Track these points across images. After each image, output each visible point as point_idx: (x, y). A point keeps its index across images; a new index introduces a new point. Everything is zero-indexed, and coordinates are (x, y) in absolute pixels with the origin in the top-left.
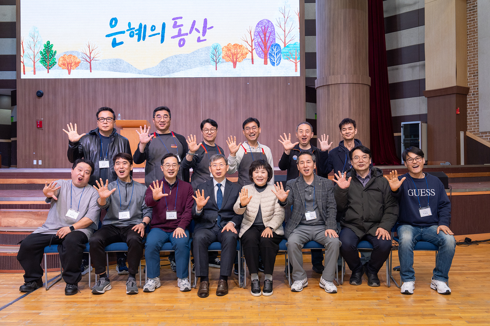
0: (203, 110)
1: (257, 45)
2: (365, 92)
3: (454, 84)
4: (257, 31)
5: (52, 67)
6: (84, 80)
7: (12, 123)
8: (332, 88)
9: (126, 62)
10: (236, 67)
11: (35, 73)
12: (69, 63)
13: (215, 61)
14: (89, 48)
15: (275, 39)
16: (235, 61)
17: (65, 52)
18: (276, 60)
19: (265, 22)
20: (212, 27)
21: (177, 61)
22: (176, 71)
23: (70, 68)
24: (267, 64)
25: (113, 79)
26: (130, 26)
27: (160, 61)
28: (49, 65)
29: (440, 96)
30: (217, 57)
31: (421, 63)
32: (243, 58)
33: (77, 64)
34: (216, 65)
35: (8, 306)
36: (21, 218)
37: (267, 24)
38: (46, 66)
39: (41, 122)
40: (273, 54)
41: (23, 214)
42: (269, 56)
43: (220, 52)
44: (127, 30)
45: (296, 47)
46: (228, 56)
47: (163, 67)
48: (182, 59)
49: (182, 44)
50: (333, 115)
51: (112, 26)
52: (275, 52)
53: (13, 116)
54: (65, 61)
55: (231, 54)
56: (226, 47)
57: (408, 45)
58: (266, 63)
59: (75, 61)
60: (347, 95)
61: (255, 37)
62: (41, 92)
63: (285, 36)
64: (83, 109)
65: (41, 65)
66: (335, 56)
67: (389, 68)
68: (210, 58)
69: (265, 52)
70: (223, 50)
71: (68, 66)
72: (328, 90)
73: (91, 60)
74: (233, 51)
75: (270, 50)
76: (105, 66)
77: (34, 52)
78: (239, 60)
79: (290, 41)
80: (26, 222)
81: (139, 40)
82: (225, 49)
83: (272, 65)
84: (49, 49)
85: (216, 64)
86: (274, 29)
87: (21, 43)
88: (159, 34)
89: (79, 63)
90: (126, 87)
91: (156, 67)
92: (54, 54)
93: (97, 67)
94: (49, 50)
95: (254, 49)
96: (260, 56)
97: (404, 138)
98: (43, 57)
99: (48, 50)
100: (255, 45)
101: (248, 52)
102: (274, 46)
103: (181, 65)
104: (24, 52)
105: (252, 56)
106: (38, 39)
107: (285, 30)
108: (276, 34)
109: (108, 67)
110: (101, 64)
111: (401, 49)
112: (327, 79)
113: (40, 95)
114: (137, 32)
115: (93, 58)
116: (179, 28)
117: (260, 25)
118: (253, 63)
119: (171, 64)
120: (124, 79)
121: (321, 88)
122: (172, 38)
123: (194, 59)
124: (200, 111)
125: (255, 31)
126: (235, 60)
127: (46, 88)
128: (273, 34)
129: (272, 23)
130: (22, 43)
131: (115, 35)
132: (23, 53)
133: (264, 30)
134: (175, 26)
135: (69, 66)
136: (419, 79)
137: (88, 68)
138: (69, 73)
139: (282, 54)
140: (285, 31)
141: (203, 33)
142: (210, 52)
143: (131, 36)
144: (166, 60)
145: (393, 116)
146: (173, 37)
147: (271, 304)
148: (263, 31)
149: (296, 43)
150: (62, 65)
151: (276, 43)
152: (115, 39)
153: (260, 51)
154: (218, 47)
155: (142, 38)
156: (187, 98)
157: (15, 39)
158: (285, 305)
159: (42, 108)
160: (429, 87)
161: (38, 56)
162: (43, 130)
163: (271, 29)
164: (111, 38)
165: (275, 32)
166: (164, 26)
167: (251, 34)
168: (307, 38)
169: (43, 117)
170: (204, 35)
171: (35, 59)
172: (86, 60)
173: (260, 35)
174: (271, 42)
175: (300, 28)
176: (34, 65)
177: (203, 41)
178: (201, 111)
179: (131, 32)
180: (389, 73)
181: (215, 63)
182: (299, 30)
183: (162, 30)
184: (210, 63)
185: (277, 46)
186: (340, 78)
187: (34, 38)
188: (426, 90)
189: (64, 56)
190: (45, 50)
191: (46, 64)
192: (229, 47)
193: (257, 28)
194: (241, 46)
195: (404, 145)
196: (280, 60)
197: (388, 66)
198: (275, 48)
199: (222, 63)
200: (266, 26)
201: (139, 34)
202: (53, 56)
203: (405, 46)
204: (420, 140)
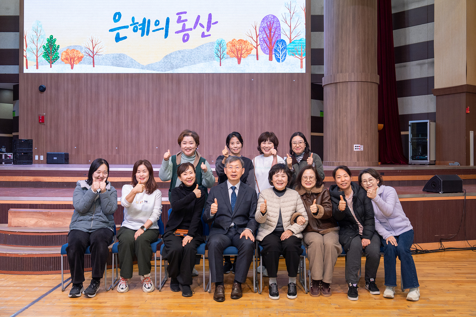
0: (207, 106)
1: (262, 41)
2: (374, 91)
3: (463, 82)
4: (262, 26)
5: (54, 62)
6: (87, 75)
7: (14, 117)
8: (340, 87)
9: (129, 57)
10: (240, 63)
11: (37, 68)
12: (72, 58)
14: (92, 42)
15: (280, 35)
16: (239, 57)
17: (68, 47)
18: (281, 56)
19: (270, 18)
20: (216, 22)
21: (181, 57)
22: (179, 67)
23: (72, 62)
25: (116, 74)
26: (134, 21)
27: (164, 57)
28: (52, 60)
29: (449, 94)
30: (221, 52)
31: (430, 60)
32: (247, 54)
33: (80, 59)
35: (24, 310)
36: (31, 218)
37: (273, 20)
38: (49, 60)
39: (43, 117)
40: (278, 51)
41: (33, 215)
42: (274, 52)
43: (224, 48)
44: (131, 25)
45: (302, 43)
46: (232, 52)
47: (167, 62)
48: (186, 54)
49: (186, 39)
50: (341, 114)
51: (116, 21)
52: (280, 48)
53: (15, 111)
54: (68, 55)
55: (235, 50)
56: (231, 43)
57: (417, 42)
58: (271, 59)
59: (78, 55)
60: (356, 94)
61: (260, 33)
62: (44, 87)
63: (290, 31)
64: (85, 105)
65: (44, 59)
66: (343, 53)
67: (396, 65)
68: (215, 53)
69: (270, 48)
70: (228, 45)
71: (71, 60)
72: (336, 88)
73: (94, 54)
74: (238, 47)
75: (275, 46)
76: (108, 61)
77: (37, 47)
78: (244, 56)
79: (296, 37)
80: (37, 222)
81: (142, 35)
82: (230, 45)
83: (277, 61)
84: (52, 43)
85: (221, 60)
86: (279, 24)
87: (24, 37)
88: (163, 29)
89: (82, 57)
90: (129, 82)
91: (159, 62)
92: (57, 48)
93: (100, 62)
94: (52, 44)
95: (259, 44)
96: (265, 52)
97: (411, 137)
98: (46, 51)
99: (51, 44)
100: (260, 41)
101: (253, 48)
102: (280, 42)
103: (184, 61)
104: (27, 46)
105: (257, 52)
106: (41, 33)
107: (291, 25)
108: (281, 30)
109: (111, 62)
110: (104, 59)
111: (409, 45)
112: (334, 77)
113: (42, 89)
114: (141, 27)
115: (97, 53)
116: (183, 23)
117: (265, 21)
118: (258, 59)
119: (174, 60)
120: (127, 75)
121: (328, 85)
122: (176, 33)
123: (198, 55)
124: (204, 107)
125: (261, 27)
126: (239, 55)
127: (49, 82)
128: (278, 29)
129: (277, 19)
130: (25, 37)
131: (119, 30)
132: (26, 48)
133: (269, 26)
134: (179, 21)
135: (71, 61)
136: (427, 76)
137: (91, 63)
138: (72, 68)
139: (287, 50)
140: (290, 27)
141: (207, 28)
142: (215, 47)
143: (135, 31)
144: (170, 54)
145: (400, 114)
147: (289, 312)
148: (268, 26)
149: (301, 39)
150: (65, 60)
151: (281, 39)
152: (118, 34)
153: (265, 47)
154: (222, 43)
155: (145, 33)
156: (191, 94)
157: (18, 33)
158: (304, 314)
159: (45, 103)
160: (438, 85)
161: (41, 51)
162: (45, 125)
163: (277, 25)
164: (115, 33)
165: (281, 27)
166: (168, 20)
167: (256, 29)
168: (314, 34)
169: (45, 112)
170: (208, 30)
171: (38, 53)
172: (89, 55)
173: (265, 31)
174: (277, 38)
175: (306, 24)
176: (37, 60)
177: (207, 36)
179: (135, 26)
180: (397, 70)
181: (219, 58)
182: (305, 26)
183: (166, 25)
184: (214, 59)
185: (283, 41)
186: (348, 76)
187: (37, 32)
188: (435, 88)
189: (67, 50)
190: (48, 45)
191: (49, 58)
192: (233, 43)
193: (263, 23)
194: (245, 42)
195: (412, 144)
196: (286, 56)
197: (396, 64)
198: (280, 43)
199: (225, 59)
200: (272, 22)
201: (143, 29)
202: (56, 51)
203: (413, 43)
204: (428, 140)
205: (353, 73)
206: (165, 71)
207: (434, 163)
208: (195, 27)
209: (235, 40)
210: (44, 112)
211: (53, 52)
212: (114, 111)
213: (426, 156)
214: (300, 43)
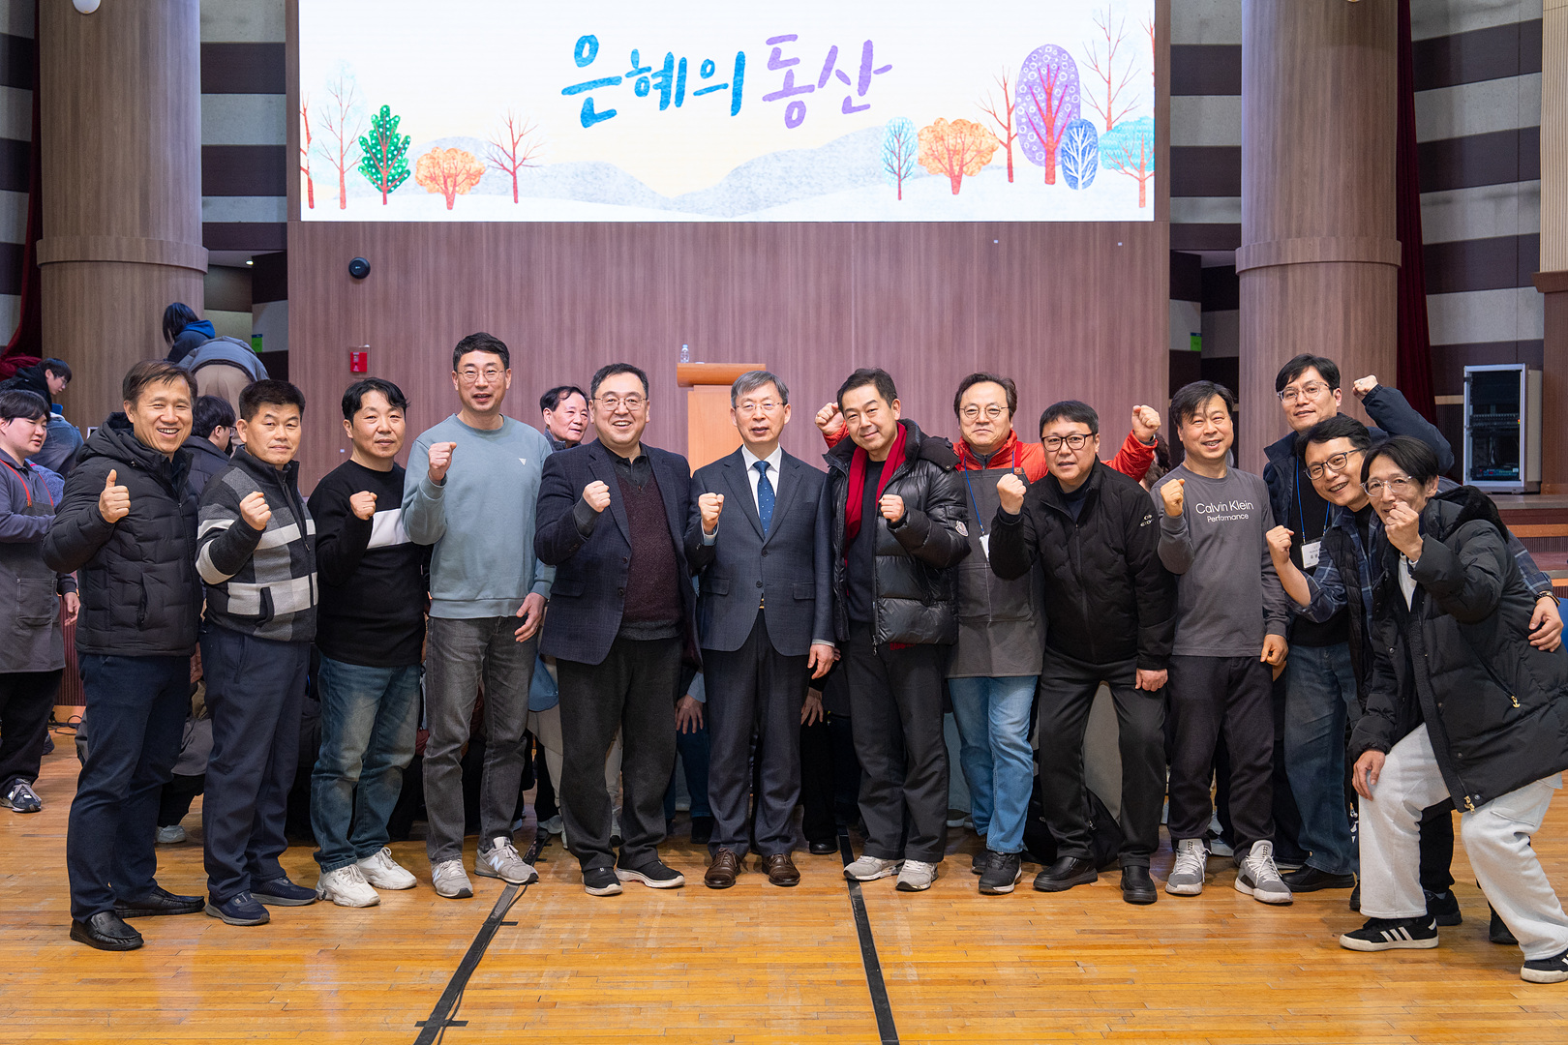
0: (860, 322)
1: (1026, 123)
2: (1387, 286)
4: (1025, 80)
5: (396, 186)
6: (495, 227)
8: (1294, 276)
9: (623, 173)
10: (959, 191)
11: (343, 206)
12: (450, 175)
13: (895, 173)
14: (511, 127)
15: (1079, 106)
16: (956, 173)
17: (436, 141)
18: (1080, 171)
19: (1049, 54)
20: (887, 68)
21: (779, 172)
22: (776, 202)
23: (451, 189)
24: (1053, 183)
25: (585, 224)
26: (638, 62)
27: (729, 171)
28: (388, 181)
30: (902, 158)
31: (1525, 185)
32: (980, 165)
33: (473, 177)
34: (899, 185)
37: (1057, 60)
38: (379, 182)
39: (363, 357)
40: (1072, 153)
42: (1059, 159)
43: (910, 146)
44: (629, 75)
45: (1143, 132)
46: (936, 158)
47: (737, 188)
48: (796, 165)
49: (794, 118)
51: (581, 61)
52: (1080, 145)
53: (261, 336)
54: (437, 168)
55: (945, 151)
56: (931, 130)
57: (1485, 131)
58: (1050, 178)
59: (468, 167)
60: (1340, 295)
61: (1019, 100)
62: (364, 263)
63: (1109, 95)
64: (491, 317)
65: (363, 179)
67: (1424, 197)
68: (882, 162)
69: (1047, 145)
70: (922, 137)
71: (445, 182)
73: (517, 164)
74: (952, 142)
75: (1064, 139)
76: (560, 186)
77: (341, 140)
78: (970, 170)
79: (1125, 112)
81: (664, 104)
82: (927, 136)
83: (1070, 185)
84: (387, 129)
85: (900, 180)
86: (1077, 75)
87: (302, 110)
88: (725, 86)
89: (480, 173)
90: (625, 248)
91: (715, 189)
92: (404, 145)
93: (537, 188)
94: (388, 133)
95: (1016, 135)
96: (1032, 159)
97: (1471, 414)
98: (369, 155)
99: (384, 133)
100: (1019, 124)
101: (997, 145)
102: (1077, 127)
103: (791, 184)
104: (309, 140)
105: (1010, 159)
106: (353, 98)
107: (1110, 78)
108: (1082, 92)
109: (569, 187)
110: (546, 179)
111: (1461, 140)
114: (659, 80)
115: (524, 159)
116: (787, 68)
117: (1033, 63)
118: (1011, 179)
119: (761, 180)
120: (619, 226)
121: (1258, 271)
122: (764, 99)
123: (832, 165)
124: (850, 325)
125: (1020, 82)
126: (957, 169)
127: (378, 249)
128: (1072, 90)
129: (1070, 58)
130: (305, 110)
131: (591, 89)
132: (309, 143)
133: (1045, 78)
134: (775, 62)
135: (448, 184)
136: (1515, 233)
137: (507, 191)
138: (450, 205)
139: (1099, 153)
140: (1109, 83)
141: (860, 85)
142: (882, 143)
144: (749, 165)
145: (1432, 343)
146: (769, 98)
148: (1042, 80)
149: (1141, 119)
150: (428, 182)
151: (1082, 117)
152: (589, 103)
153: (1035, 143)
154: (905, 130)
155: (673, 99)
156: (811, 284)
157: (282, 98)
159: (367, 312)
160: (1550, 263)
161: (354, 153)
163: (1069, 77)
164: (582, 97)
165: (1081, 84)
166: (740, 62)
167: (1005, 89)
168: (1177, 101)
169: (368, 341)
170: (862, 91)
171: (344, 161)
172: (502, 165)
173: (1033, 94)
174: (1069, 116)
175: (1156, 74)
176: (342, 180)
177: (860, 110)
178: (853, 322)
179: (640, 79)
180: (1424, 211)
181: (897, 177)
182: (1152, 79)
183: (736, 75)
184: (880, 177)
185: (1086, 127)
186: (1320, 245)
187: (339, 96)
188: (1543, 270)
189: (434, 151)
190: (375, 135)
191: (379, 176)
192: (939, 130)
193: (1026, 70)
194: (975, 127)
195: (1472, 435)
196: (1095, 169)
197: (1422, 192)
198: (1078, 132)
199: (916, 177)
200: (1054, 67)
201: (665, 87)
202: (400, 154)
203: (1473, 133)
204: (1521, 422)
205: (1333, 239)
206: (733, 216)
207: (1537, 490)
208: (822, 83)
209: (942, 122)
210: (365, 338)
211: (390, 156)
212: (580, 338)
213: (1515, 470)
214: (1139, 131)
